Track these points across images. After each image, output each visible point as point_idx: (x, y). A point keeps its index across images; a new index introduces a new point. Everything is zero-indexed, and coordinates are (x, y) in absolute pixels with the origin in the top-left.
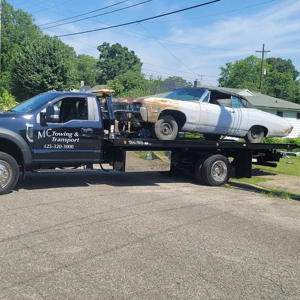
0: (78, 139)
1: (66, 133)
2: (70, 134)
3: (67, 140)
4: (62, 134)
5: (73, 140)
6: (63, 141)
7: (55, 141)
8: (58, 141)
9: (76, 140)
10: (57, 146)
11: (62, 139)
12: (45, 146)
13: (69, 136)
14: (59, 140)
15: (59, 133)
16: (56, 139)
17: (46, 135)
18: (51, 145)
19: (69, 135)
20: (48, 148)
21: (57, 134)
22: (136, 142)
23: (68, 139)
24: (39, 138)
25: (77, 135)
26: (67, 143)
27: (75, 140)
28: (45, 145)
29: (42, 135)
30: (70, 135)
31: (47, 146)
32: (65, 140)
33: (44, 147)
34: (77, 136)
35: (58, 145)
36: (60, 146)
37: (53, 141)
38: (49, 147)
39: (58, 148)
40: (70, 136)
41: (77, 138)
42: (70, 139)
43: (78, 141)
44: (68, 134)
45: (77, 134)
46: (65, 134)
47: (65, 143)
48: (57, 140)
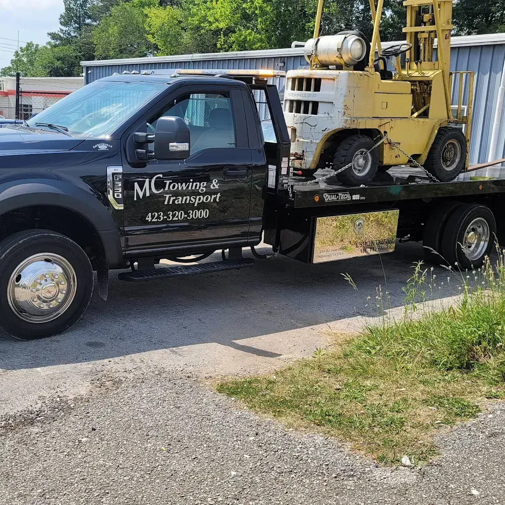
0: (219, 195)
1: (193, 182)
2: (202, 184)
3: (195, 199)
4: (184, 184)
5: (207, 199)
6: (187, 202)
7: (171, 203)
8: (176, 202)
9: (213, 197)
10: (173, 216)
11: (185, 198)
12: (150, 216)
13: (199, 188)
14: (180, 201)
15: (179, 184)
16: (172, 199)
17: (150, 188)
18: (162, 214)
19: (200, 186)
20: (156, 220)
21: (174, 187)
22: (337, 195)
23: (198, 197)
24: (135, 199)
25: (215, 185)
26: (196, 205)
27: (211, 199)
28: (150, 214)
29: (142, 191)
30: (202, 186)
31: (153, 217)
32: (190, 200)
33: (147, 219)
34: (217, 187)
35: (177, 212)
36: (180, 215)
37: (166, 203)
38: (158, 217)
39: (177, 219)
40: (201, 188)
41: (215, 192)
42: (202, 197)
43: (217, 200)
44: (198, 183)
45: (217, 184)
46: (191, 184)
47: (191, 207)
48: (174, 201)
